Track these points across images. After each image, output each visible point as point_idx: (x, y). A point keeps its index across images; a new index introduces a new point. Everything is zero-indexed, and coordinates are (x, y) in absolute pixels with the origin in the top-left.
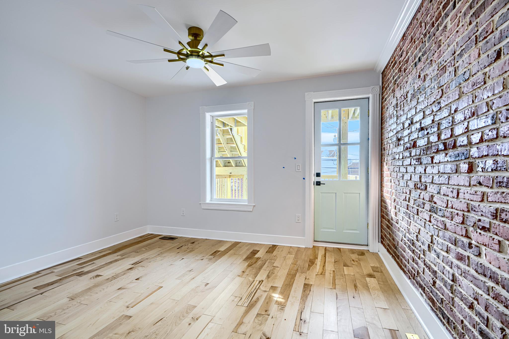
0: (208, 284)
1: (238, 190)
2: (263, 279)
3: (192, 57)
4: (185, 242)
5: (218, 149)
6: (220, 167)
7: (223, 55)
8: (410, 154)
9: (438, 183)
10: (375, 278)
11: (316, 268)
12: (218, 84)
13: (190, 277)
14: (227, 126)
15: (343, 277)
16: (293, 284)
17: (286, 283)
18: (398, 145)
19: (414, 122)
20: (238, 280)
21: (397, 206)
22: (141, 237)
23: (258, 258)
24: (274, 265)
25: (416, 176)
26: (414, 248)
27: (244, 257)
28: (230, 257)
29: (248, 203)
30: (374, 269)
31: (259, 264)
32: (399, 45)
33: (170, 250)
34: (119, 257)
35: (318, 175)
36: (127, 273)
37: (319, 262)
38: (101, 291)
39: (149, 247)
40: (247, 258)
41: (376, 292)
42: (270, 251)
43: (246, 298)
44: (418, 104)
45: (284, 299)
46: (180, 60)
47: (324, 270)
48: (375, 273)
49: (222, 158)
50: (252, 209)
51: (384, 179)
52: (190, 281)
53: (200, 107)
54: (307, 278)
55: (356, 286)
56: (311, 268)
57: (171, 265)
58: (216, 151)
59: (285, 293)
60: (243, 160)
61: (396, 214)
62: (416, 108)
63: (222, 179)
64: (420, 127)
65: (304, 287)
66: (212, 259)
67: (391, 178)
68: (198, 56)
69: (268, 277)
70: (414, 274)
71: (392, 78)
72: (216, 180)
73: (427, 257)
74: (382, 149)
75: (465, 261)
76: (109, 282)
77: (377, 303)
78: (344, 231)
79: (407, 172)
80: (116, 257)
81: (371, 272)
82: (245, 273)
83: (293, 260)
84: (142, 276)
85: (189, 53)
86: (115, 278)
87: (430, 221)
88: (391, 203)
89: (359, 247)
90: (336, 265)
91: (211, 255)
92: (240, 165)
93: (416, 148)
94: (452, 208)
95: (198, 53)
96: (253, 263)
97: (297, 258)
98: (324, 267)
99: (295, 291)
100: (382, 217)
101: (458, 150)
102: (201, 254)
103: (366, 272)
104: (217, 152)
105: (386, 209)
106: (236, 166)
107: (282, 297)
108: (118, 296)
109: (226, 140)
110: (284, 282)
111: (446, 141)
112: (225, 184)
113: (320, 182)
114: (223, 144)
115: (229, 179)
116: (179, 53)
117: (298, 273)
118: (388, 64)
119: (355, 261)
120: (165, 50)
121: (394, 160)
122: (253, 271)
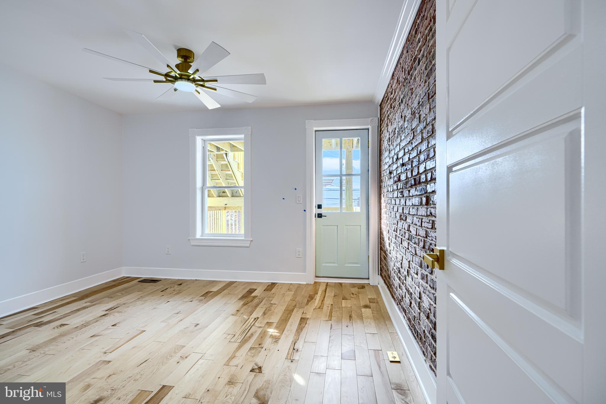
0: (198, 324)
1: (235, 225)
2: (259, 316)
3: (182, 81)
4: (171, 284)
5: (210, 177)
6: (213, 198)
7: (216, 81)
8: (397, 187)
9: (412, 214)
10: (371, 308)
11: (314, 302)
12: (210, 107)
13: (177, 319)
14: (222, 151)
15: (340, 309)
16: (289, 318)
17: (282, 319)
18: (390, 178)
19: (399, 158)
20: (232, 319)
21: (390, 237)
22: (115, 281)
23: (255, 296)
24: (272, 302)
25: (401, 207)
26: (400, 275)
27: (240, 296)
28: (223, 297)
29: (245, 237)
30: (371, 301)
31: (255, 303)
32: (390, 83)
33: (153, 293)
34: (88, 304)
35: (320, 207)
36: (100, 320)
37: (318, 297)
38: (69, 340)
39: (126, 292)
40: (243, 297)
41: (369, 320)
42: (269, 289)
43: (240, 334)
44: (402, 141)
45: (279, 333)
46: (167, 81)
47: (323, 304)
48: (371, 304)
49: (214, 187)
50: (249, 244)
51: (382, 210)
52: (177, 323)
53: (190, 130)
54: (305, 312)
55: (351, 317)
56: (310, 303)
57: (155, 308)
58: (208, 179)
59: (281, 327)
60: (241, 190)
61: (389, 245)
62: (400, 145)
63: (215, 211)
64: (402, 163)
65: (301, 320)
66: (202, 300)
67: (386, 210)
68: (188, 80)
69: (264, 314)
70: (400, 299)
71: (386, 112)
72: (207, 213)
73: (407, 281)
74: (380, 181)
75: (425, 279)
76: (79, 330)
77: (367, 330)
78: (346, 265)
79: (395, 204)
80: (84, 304)
81: (368, 303)
82: (240, 312)
83: (292, 296)
84: (120, 322)
85: (178, 76)
86: (85, 326)
87: (408, 249)
88: (386, 235)
89: (360, 281)
90: (335, 299)
91: (202, 296)
92: (237, 194)
93: (401, 181)
94: (419, 235)
95: (188, 76)
96: (249, 301)
97: (296, 294)
98: (322, 301)
99: (291, 325)
100: (381, 249)
101: (422, 185)
102: (190, 296)
103: (362, 303)
104: (210, 180)
105: (383, 241)
106: (233, 196)
107: (277, 331)
108: (92, 343)
109: (220, 166)
110: (281, 317)
111: (416, 177)
112: (219, 217)
113: (321, 214)
114: (216, 170)
115: (224, 211)
116: (167, 75)
117: (295, 308)
118: (383, 98)
119: (354, 295)
120: (151, 71)
121: (388, 192)
122: (249, 309)
